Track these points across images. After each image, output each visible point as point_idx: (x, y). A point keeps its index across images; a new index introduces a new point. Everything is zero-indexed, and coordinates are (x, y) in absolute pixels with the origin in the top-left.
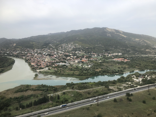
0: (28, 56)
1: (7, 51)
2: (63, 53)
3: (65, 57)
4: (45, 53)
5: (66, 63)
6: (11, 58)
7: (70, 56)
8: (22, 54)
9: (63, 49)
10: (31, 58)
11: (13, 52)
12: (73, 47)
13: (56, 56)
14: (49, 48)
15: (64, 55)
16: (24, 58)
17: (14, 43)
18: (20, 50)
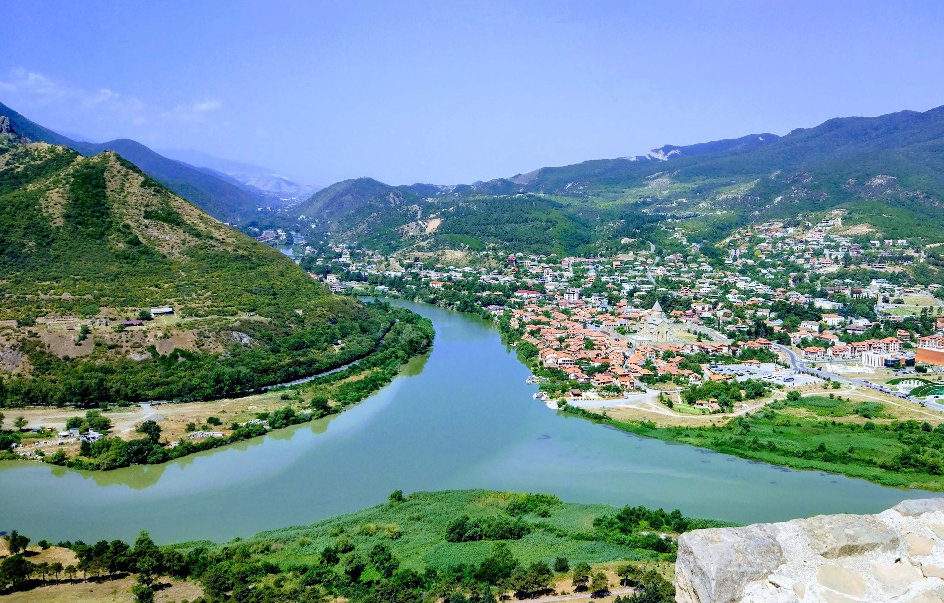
0: (519, 305)
1: (388, 267)
3: (779, 321)
5: (788, 366)
7: (815, 315)
8: (483, 287)
10: (540, 318)
11: (427, 276)
15: (773, 309)
17: (432, 216)
18: (470, 261)
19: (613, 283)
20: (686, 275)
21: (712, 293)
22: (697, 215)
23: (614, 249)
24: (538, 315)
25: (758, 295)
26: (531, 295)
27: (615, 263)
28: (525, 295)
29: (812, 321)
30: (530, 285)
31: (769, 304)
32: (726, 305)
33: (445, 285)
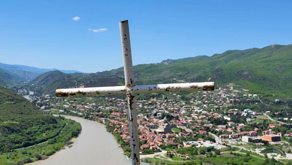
0: (113, 118)
1: (64, 103)
2: (204, 112)
3: (211, 125)
4: (155, 112)
5: (215, 141)
6: (74, 121)
7: (225, 122)
8: (99, 111)
11: (79, 107)
12: (234, 98)
13: (184, 122)
14: (166, 98)
15: (209, 120)
16: (103, 121)
17: (81, 84)
18: (95, 101)
19: (149, 110)
21: (186, 114)
23: (149, 97)
24: (120, 122)
25: (203, 115)
26: (118, 114)
27: (149, 102)
28: (115, 114)
29: (223, 125)
30: (117, 110)
31: (207, 118)
32: (191, 118)
33: (85, 110)
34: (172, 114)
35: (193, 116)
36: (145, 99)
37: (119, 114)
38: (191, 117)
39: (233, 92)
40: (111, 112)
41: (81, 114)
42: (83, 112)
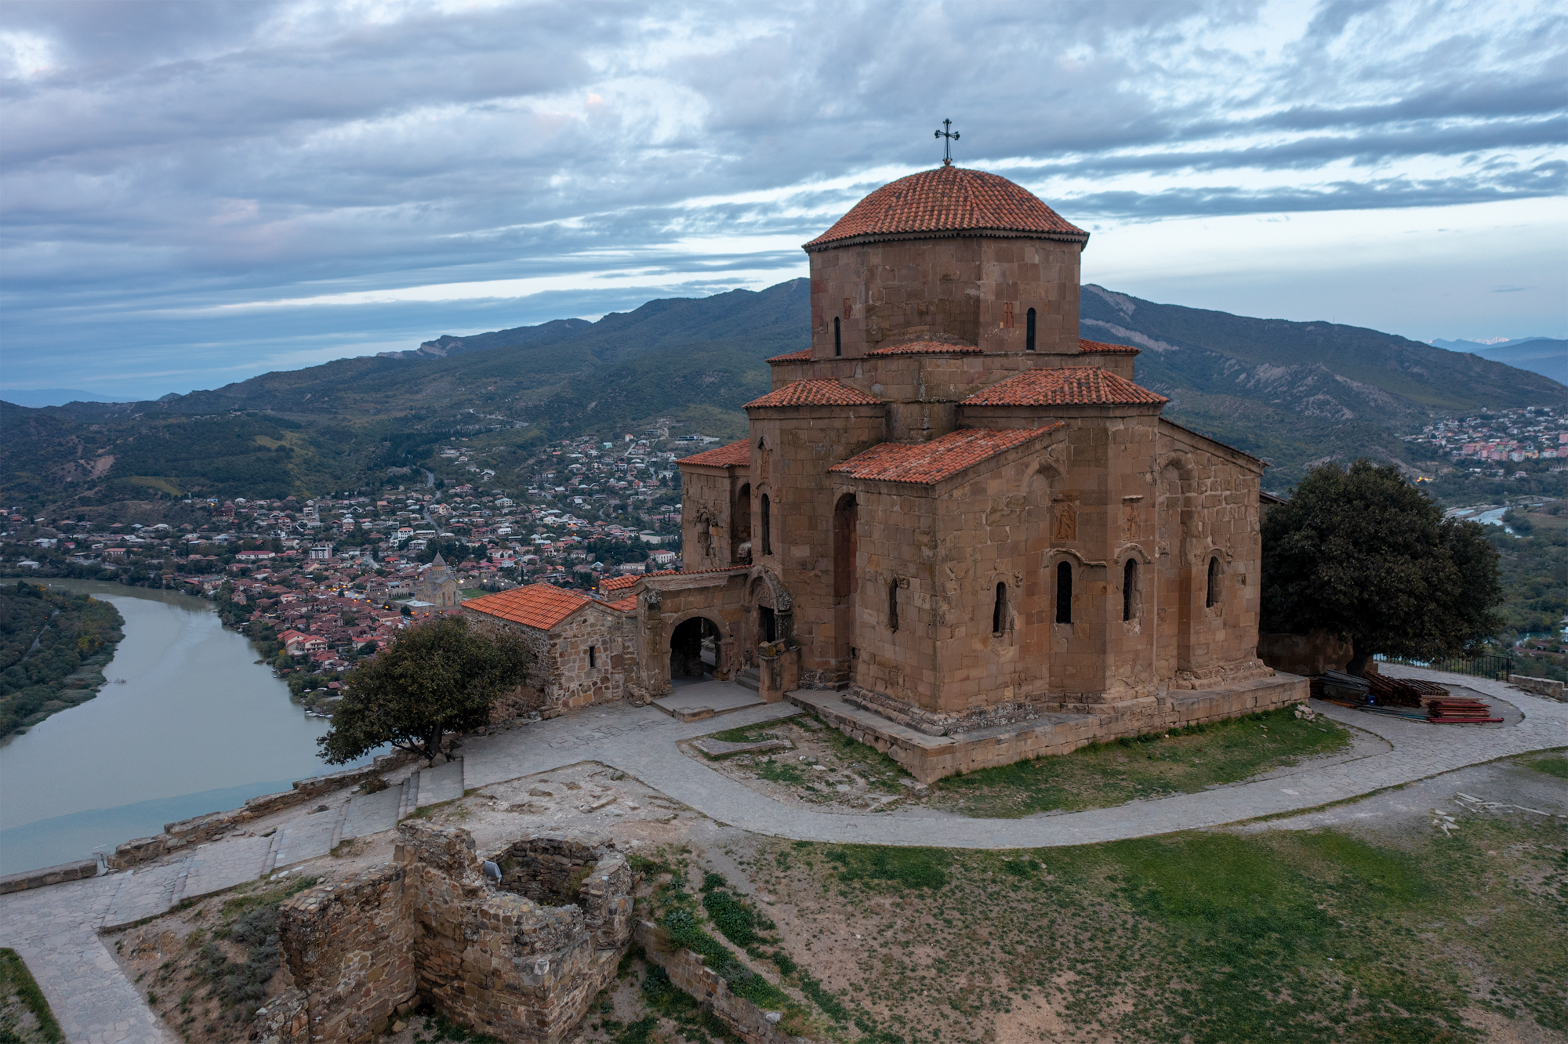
0: (244, 573)
3: (599, 565)
4: (401, 535)
6: (86, 598)
7: (644, 553)
8: (186, 550)
9: (576, 492)
10: (277, 589)
11: (99, 541)
12: (674, 467)
13: (507, 564)
14: (440, 485)
15: (590, 549)
16: (208, 586)
17: (99, 453)
18: (165, 516)
19: (379, 532)
20: (478, 513)
21: (513, 534)
22: (491, 430)
23: (378, 484)
24: (274, 584)
25: (570, 533)
26: (261, 557)
27: (379, 503)
28: (252, 557)
29: (636, 561)
30: (259, 542)
31: (586, 543)
32: (532, 548)
33: (128, 553)
34: (464, 540)
35: (538, 542)
36: (360, 494)
37: (265, 557)
38: (529, 544)
39: (670, 446)
40: (234, 549)
41: (110, 567)
42: (117, 561)
